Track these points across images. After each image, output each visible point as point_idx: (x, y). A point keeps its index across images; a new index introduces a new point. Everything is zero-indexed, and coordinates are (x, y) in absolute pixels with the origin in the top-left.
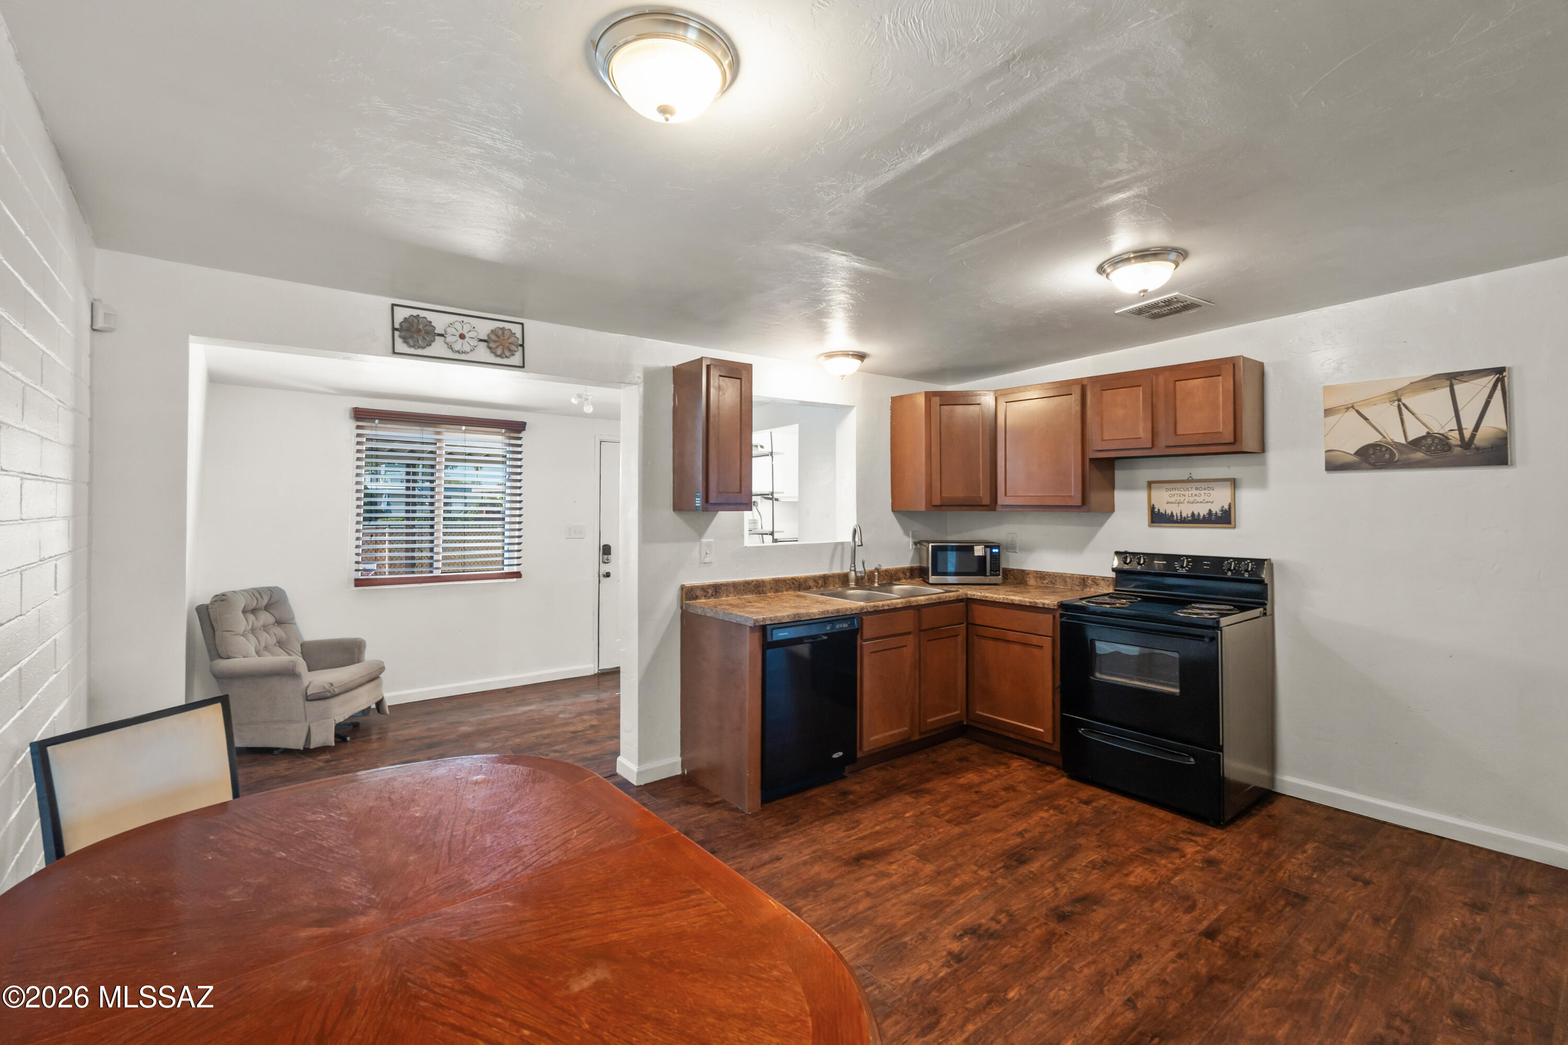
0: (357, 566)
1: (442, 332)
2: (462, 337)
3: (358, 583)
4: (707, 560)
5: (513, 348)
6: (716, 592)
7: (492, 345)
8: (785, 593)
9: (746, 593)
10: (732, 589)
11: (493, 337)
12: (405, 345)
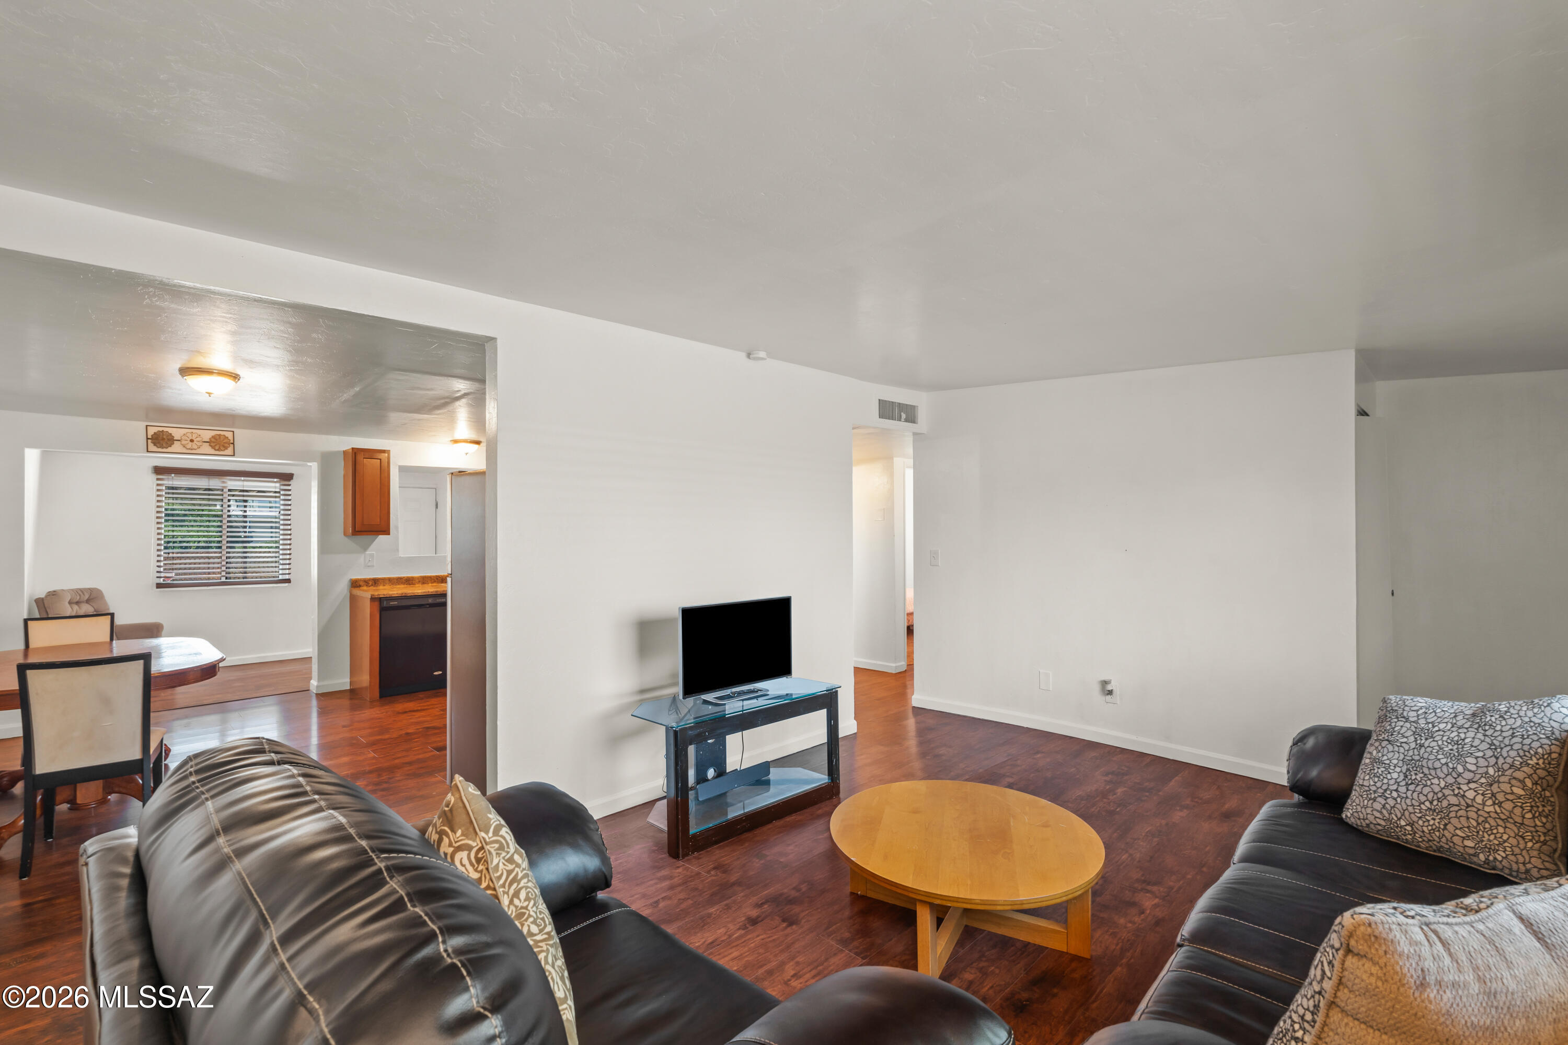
0: (158, 575)
1: (179, 439)
2: (192, 441)
3: (159, 586)
4: (369, 564)
5: (226, 445)
6: (375, 583)
7: (212, 444)
8: (430, 584)
9: (399, 584)
10: (387, 581)
11: (213, 440)
12: (155, 447)
